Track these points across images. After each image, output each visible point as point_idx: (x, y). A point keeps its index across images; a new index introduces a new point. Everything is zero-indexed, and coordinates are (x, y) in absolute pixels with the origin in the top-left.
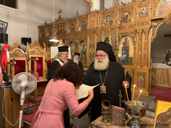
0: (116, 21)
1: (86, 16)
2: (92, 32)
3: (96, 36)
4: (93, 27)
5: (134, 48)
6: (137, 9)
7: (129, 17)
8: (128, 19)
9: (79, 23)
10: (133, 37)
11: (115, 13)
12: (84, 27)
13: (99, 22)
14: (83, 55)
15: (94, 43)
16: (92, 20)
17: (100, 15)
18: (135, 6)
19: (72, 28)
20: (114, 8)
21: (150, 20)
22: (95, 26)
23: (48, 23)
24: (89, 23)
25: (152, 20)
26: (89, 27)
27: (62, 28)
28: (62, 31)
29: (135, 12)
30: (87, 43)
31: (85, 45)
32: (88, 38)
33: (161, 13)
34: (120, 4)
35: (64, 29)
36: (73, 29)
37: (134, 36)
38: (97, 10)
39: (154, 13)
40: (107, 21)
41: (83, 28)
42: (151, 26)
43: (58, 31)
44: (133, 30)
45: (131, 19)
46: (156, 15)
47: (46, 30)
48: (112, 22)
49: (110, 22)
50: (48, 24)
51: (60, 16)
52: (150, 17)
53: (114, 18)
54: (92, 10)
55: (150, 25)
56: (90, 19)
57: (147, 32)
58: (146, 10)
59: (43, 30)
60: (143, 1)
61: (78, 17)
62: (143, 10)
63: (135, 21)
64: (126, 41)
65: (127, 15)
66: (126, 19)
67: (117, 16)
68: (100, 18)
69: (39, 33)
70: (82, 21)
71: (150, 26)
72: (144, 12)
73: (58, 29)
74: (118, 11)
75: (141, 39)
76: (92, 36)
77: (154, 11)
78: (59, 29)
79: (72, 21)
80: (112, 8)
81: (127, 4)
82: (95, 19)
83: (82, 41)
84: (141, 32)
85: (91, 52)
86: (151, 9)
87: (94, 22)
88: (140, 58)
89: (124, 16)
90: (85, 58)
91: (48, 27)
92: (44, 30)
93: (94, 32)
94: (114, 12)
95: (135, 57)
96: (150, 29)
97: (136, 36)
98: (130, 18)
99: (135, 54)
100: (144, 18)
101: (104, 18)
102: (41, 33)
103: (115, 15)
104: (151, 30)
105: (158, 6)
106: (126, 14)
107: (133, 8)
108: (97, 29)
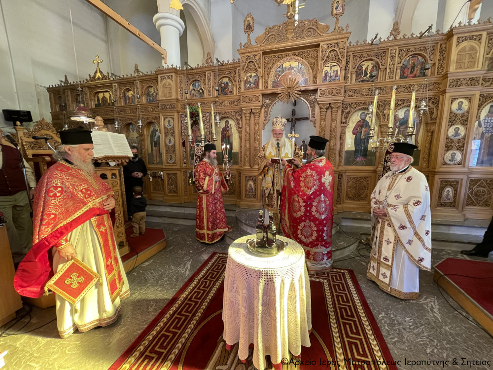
0: (209, 91)
1: (155, 76)
2: (168, 107)
3: (176, 114)
4: (169, 98)
5: (239, 137)
6: (241, 75)
8: (228, 90)
9: (142, 87)
10: (237, 119)
11: (207, 76)
13: (179, 89)
14: (154, 148)
15: (173, 127)
16: (167, 84)
17: (181, 77)
18: (238, 69)
20: (205, 67)
21: (261, 94)
22: (174, 97)
23: (71, 81)
24: (160, 90)
25: (264, 95)
26: (161, 97)
28: (107, 101)
29: (237, 78)
30: (159, 127)
31: (157, 131)
32: (162, 118)
33: (276, 85)
34: (215, 62)
37: (239, 118)
38: (174, 66)
39: (267, 84)
40: (194, 90)
41: (151, 98)
42: (263, 103)
43: (98, 100)
44: (237, 109)
45: (233, 89)
46: (269, 88)
47: (68, 96)
48: (203, 91)
49: (199, 91)
50: (72, 83)
51: (98, 69)
52: (260, 89)
53: (205, 84)
55: (261, 102)
56: (164, 82)
57: (256, 113)
58: (255, 78)
60: (249, 62)
61: (139, 76)
62: (251, 76)
63: (239, 94)
64: (228, 126)
66: (225, 88)
67: (211, 82)
68: (181, 82)
69: (51, 103)
71: (261, 104)
72: (251, 80)
73: (98, 97)
74: (212, 74)
75: (249, 125)
77: (266, 82)
80: (201, 68)
81: (226, 65)
82: (173, 84)
83: (150, 124)
84: (248, 112)
85: (170, 143)
86: (262, 76)
87: (170, 88)
88: (248, 153)
90: (158, 153)
91: (72, 90)
93: (173, 107)
94: (205, 75)
95: (241, 152)
96: (261, 109)
97: (241, 118)
99: (241, 147)
100: (252, 90)
101: (189, 83)
102: (57, 102)
103: (207, 81)
104: (263, 110)
105: (271, 73)
106: (226, 80)
107: (235, 72)
108: (177, 101)
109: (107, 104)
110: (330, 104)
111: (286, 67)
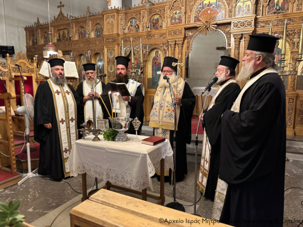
0: (143, 27)
1: (101, 16)
2: (110, 40)
3: (116, 47)
4: (111, 33)
7: (160, 22)
8: (159, 25)
9: (92, 25)
10: (164, 50)
12: (99, 32)
13: (120, 26)
15: (114, 57)
16: (110, 22)
17: (122, 16)
18: (166, 7)
19: (82, 33)
20: (141, 7)
21: (183, 28)
22: (115, 32)
23: (42, 22)
24: (105, 27)
25: (186, 29)
26: (105, 33)
27: (66, 31)
28: (65, 37)
30: (104, 57)
31: (101, 60)
32: (106, 49)
33: (197, 19)
35: (68, 33)
36: (82, 35)
37: (166, 48)
38: (116, 7)
39: (189, 19)
40: (132, 26)
41: (98, 34)
42: (185, 36)
43: (59, 36)
44: (165, 41)
46: (191, 22)
47: (38, 33)
48: (138, 27)
49: (135, 27)
50: (42, 24)
51: (61, 12)
52: (183, 24)
53: (140, 21)
54: (109, 7)
55: (183, 34)
56: (107, 21)
57: (180, 44)
58: (179, 15)
59: (33, 35)
60: (175, 2)
61: (90, 16)
62: (176, 13)
63: (166, 29)
64: (157, 55)
65: (158, 19)
66: (156, 24)
67: (145, 18)
68: (121, 19)
69: (27, 39)
70: (95, 23)
73: (59, 33)
74: (146, 12)
76: (111, 46)
77: (189, 17)
78: (61, 34)
79: (80, 22)
80: (137, 8)
81: (157, 4)
82: (115, 22)
83: (97, 54)
84: (173, 43)
85: (111, 70)
86: (185, 13)
87: (112, 25)
89: (153, 20)
91: (41, 29)
92: (35, 34)
93: (114, 41)
94: (140, 13)
96: (184, 41)
97: (168, 48)
98: (162, 23)
100: (176, 25)
101: (127, 20)
102: (31, 38)
103: (142, 18)
104: (186, 41)
105: (193, 10)
106: (156, 17)
107: (164, 10)
108: (118, 36)
109: (65, 39)
110: (242, 34)
111: (205, 4)
